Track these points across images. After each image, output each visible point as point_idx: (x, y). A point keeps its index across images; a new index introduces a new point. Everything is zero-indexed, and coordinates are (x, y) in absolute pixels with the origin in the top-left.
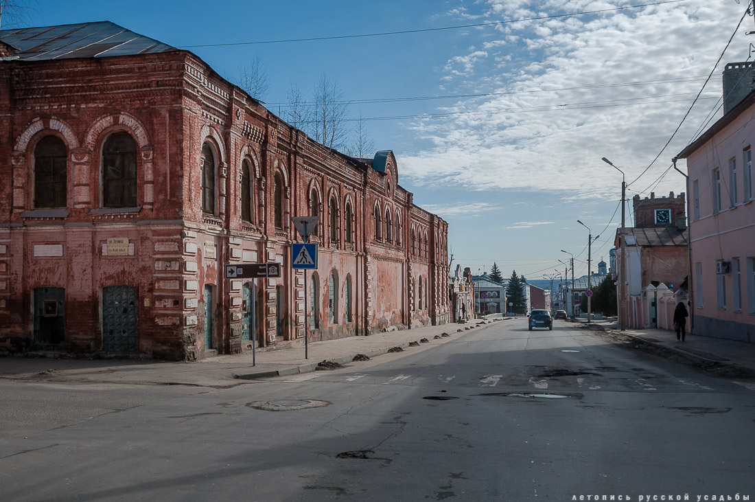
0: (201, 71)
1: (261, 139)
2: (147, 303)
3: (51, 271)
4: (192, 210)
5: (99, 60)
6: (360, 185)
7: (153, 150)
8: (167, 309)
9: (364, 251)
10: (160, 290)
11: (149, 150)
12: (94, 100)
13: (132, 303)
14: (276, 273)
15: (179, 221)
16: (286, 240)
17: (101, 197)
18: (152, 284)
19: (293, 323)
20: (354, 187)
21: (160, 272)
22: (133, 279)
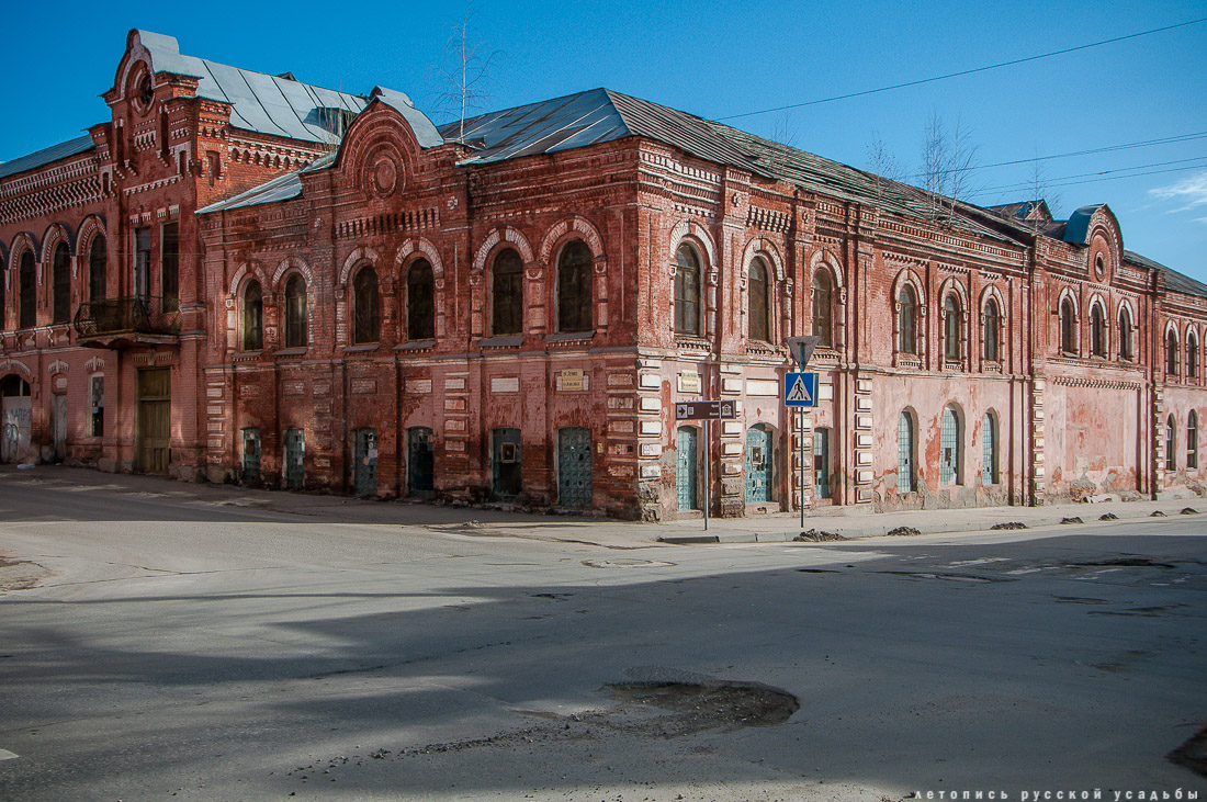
0: (668, 155)
1: (786, 226)
2: (600, 449)
3: (508, 409)
4: (653, 333)
5: (551, 155)
6: (1021, 269)
7: (607, 260)
8: (621, 457)
9: (1029, 373)
10: (613, 432)
11: (602, 261)
12: (548, 203)
13: (588, 449)
14: (730, 414)
15: (633, 348)
16: (837, 363)
17: (556, 320)
18: (605, 426)
19: (851, 482)
20: (1005, 274)
21: (614, 411)
22: (587, 419)
